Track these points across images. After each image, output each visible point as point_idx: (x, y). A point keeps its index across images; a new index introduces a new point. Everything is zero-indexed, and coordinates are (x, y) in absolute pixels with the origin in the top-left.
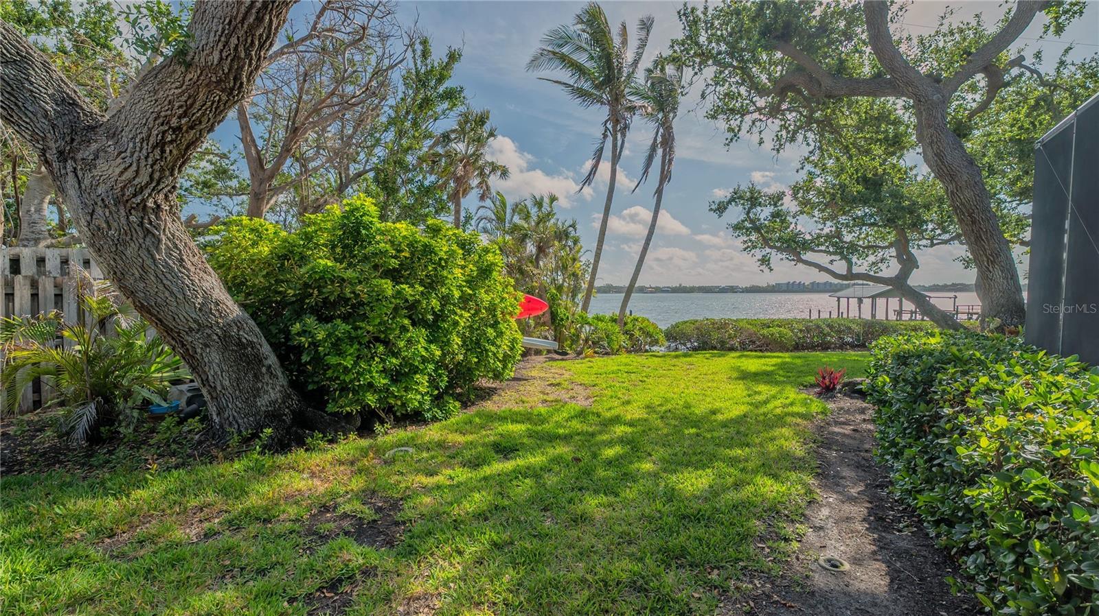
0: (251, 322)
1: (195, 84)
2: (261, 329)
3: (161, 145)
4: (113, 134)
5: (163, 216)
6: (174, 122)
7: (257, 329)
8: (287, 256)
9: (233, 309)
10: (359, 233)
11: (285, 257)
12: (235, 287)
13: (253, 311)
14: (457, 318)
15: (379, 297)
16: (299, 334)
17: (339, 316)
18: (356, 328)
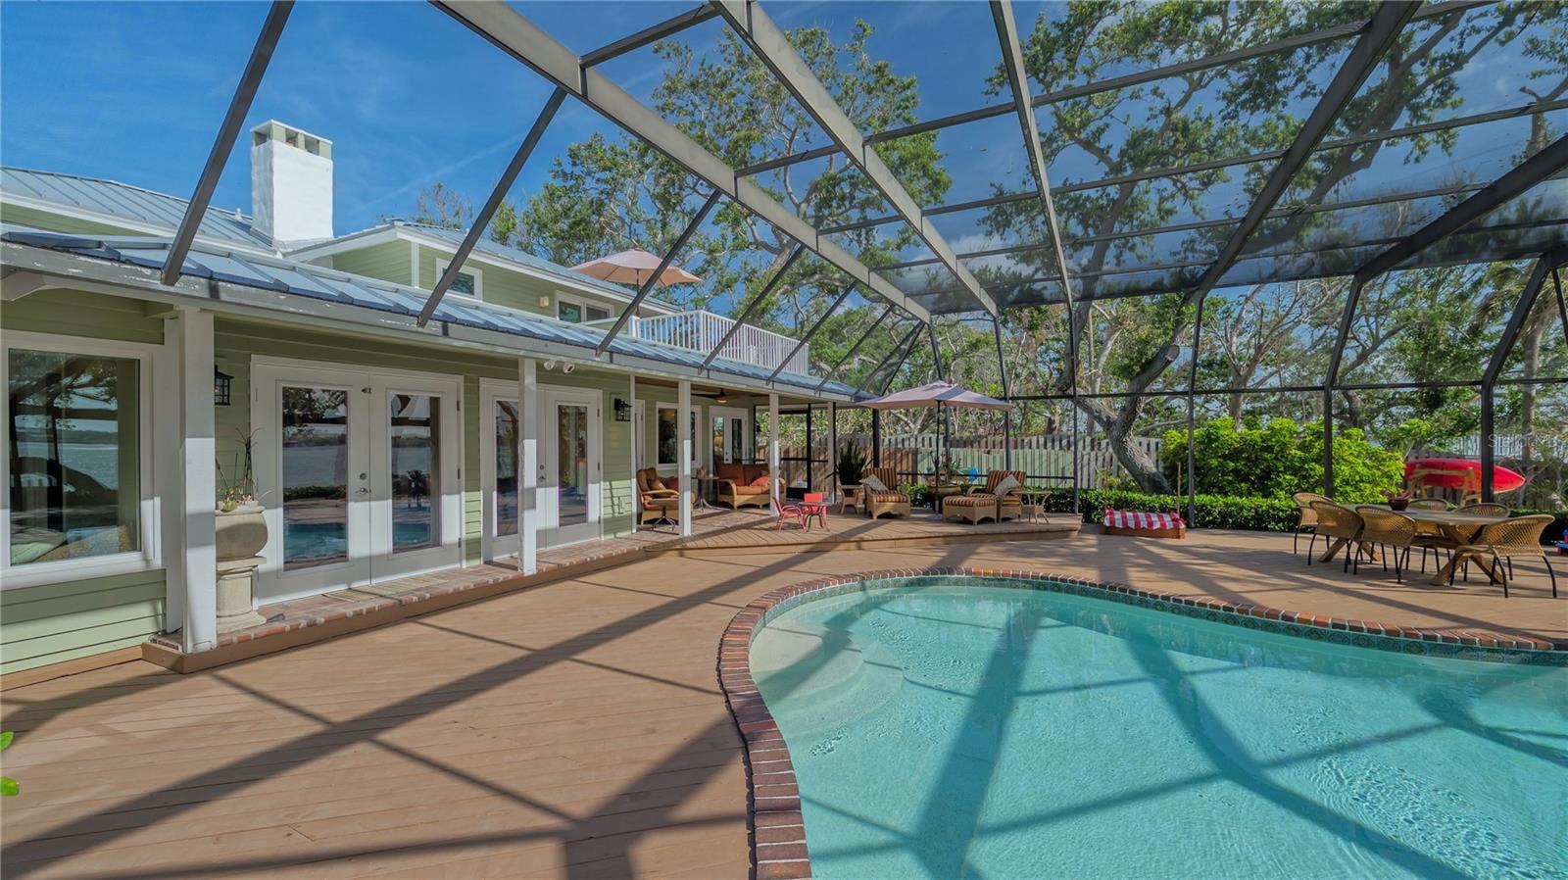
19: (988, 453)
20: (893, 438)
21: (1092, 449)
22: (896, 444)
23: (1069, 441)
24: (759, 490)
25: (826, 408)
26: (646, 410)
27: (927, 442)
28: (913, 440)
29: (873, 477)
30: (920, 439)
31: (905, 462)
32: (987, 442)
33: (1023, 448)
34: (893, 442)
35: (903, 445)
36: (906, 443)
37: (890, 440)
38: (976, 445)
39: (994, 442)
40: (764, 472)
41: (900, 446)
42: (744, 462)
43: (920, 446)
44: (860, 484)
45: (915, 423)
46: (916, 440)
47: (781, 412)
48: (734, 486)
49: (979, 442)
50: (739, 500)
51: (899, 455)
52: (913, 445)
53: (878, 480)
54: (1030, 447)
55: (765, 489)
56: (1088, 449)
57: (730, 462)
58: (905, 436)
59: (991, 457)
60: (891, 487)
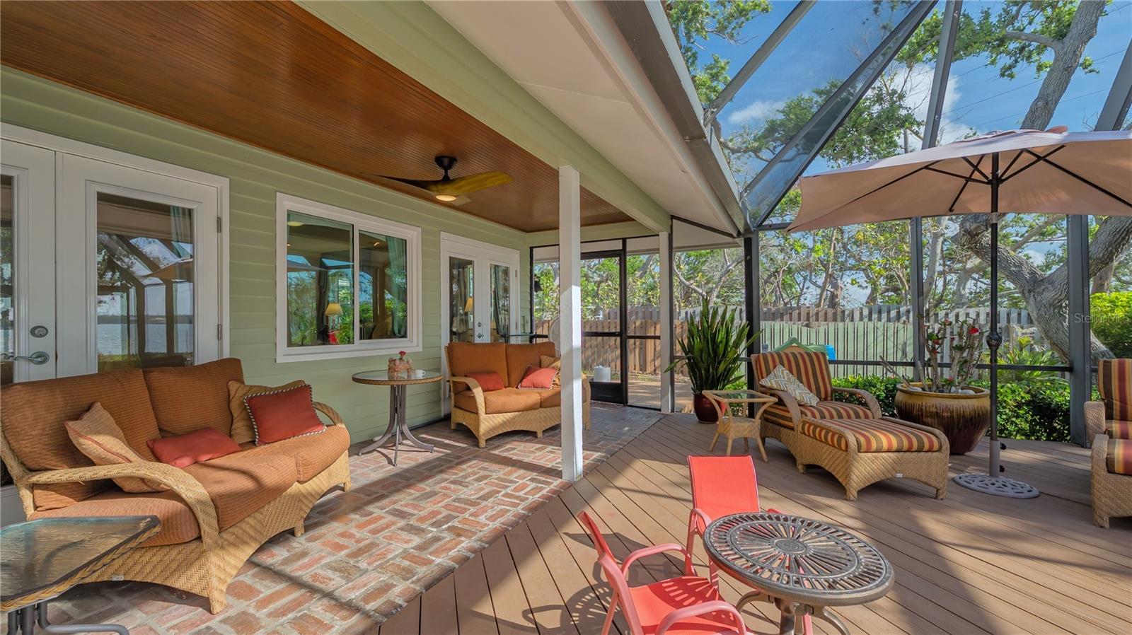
0: (1110, 353)
9: (1102, 348)
13: (1111, 350)
19: (807, 326)
23: (898, 313)
24: (533, 397)
25: (656, 251)
26: (233, 205)
29: (783, 373)
32: (799, 314)
33: (843, 320)
39: (808, 314)
40: (546, 360)
42: (513, 341)
47: (585, 256)
48: (478, 393)
49: (791, 314)
50: (487, 423)
54: (852, 320)
55: (546, 394)
57: (487, 339)
60: (823, 396)
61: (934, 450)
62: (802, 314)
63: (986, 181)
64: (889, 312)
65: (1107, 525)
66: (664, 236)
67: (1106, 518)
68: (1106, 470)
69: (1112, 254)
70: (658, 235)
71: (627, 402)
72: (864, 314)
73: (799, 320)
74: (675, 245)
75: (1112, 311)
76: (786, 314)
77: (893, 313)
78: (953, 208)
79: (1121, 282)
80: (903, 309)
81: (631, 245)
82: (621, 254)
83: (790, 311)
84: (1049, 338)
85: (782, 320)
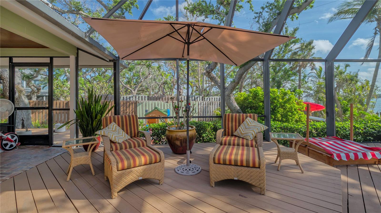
0: (240, 109)
1: (235, 84)
2: (242, 110)
3: (232, 90)
4: (227, 89)
5: (231, 96)
6: (233, 87)
7: (241, 110)
8: (246, 99)
9: (239, 108)
10: (256, 95)
11: (245, 99)
12: (238, 104)
13: (241, 108)
14: (279, 110)
15: (260, 106)
16: (247, 111)
17: (253, 109)
18: (256, 111)
19: (167, 102)
20: (125, 97)
21: (202, 100)
22: (127, 99)
23: (195, 98)
27: (140, 98)
28: (134, 97)
29: (113, 126)
30: (137, 97)
31: (131, 107)
32: (165, 98)
34: (125, 98)
35: (130, 100)
36: (131, 99)
37: (123, 97)
38: (161, 99)
39: (168, 98)
41: (128, 100)
43: (137, 100)
44: (96, 134)
45: (134, 90)
46: (136, 97)
49: (162, 98)
51: (128, 104)
52: (134, 99)
53: (118, 128)
56: (201, 100)
58: (131, 96)
59: (169, 104)
60: (133, 135)
61: (157, 162)
62: (166, 98)
63: (185, 42)
64: (192, 98)
65: (214, 186)
66: (72, 58)
67: (214, 183)
68: (213, 162)
69: (239, 81)
70: (69, 57)
71: (52, 144)
72: (185, 98)
73: (165, 100)
74: (80, 64)
75: (241, 97)
76: (161, 98)
77: (193, 98)
78: (183, 56)
79: (246, 90)
80: (196, 97)
81: (56, 62)
82: (50, 66)
83: (162, 97)
84: (228, 105)
85: (159, 100)
